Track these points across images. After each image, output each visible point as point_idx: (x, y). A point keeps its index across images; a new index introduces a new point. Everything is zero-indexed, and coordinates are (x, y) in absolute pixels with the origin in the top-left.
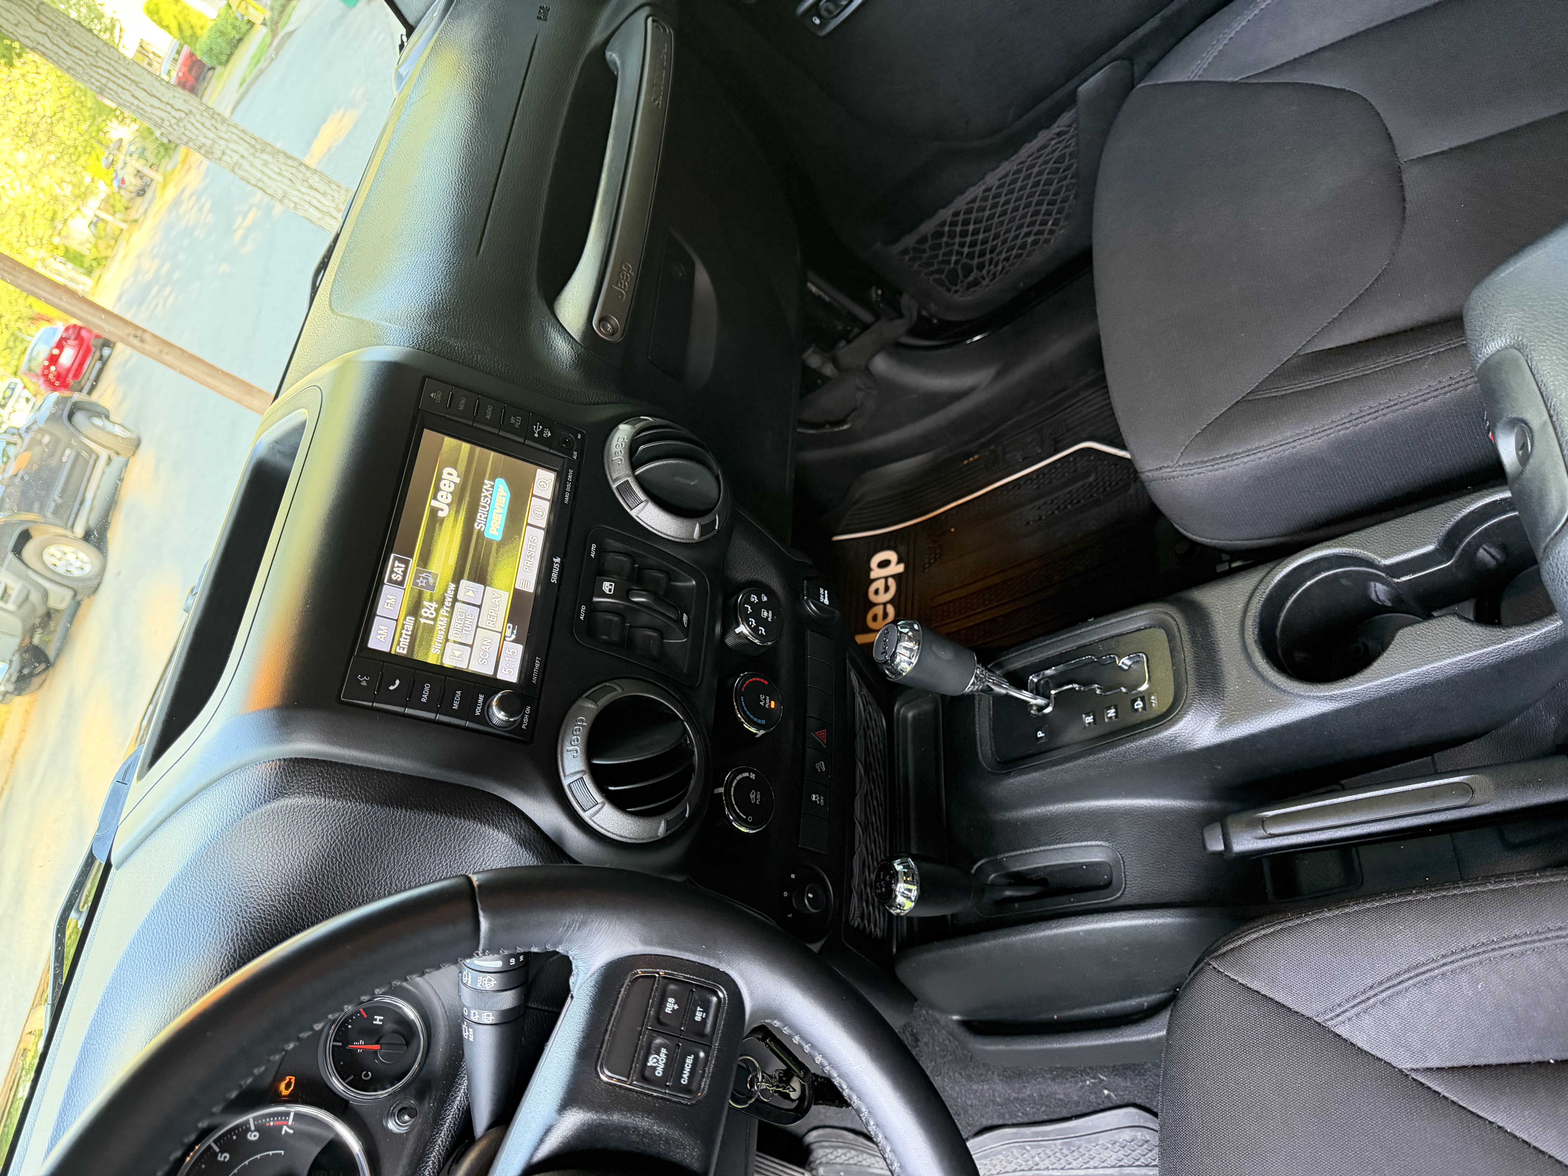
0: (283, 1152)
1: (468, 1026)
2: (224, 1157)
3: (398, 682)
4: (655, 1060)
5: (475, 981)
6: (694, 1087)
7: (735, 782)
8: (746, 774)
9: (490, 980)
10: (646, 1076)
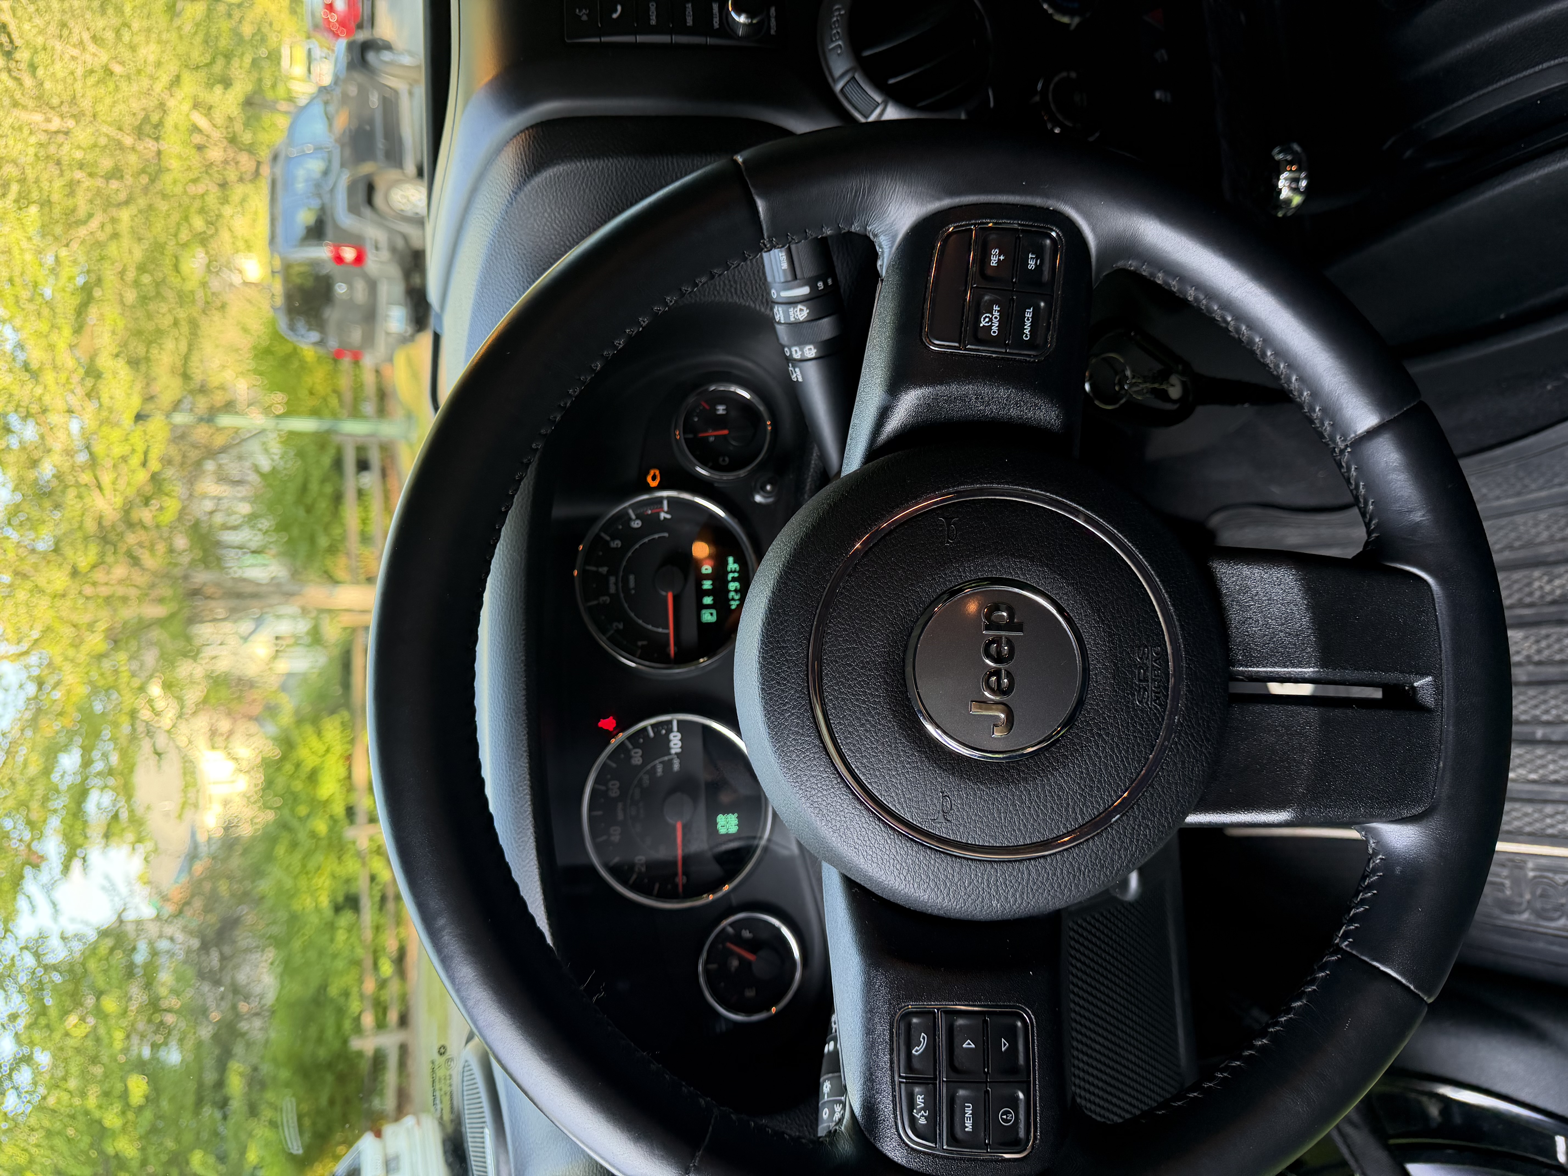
0: (666, 535)
1: (794, 367)
2: (617, 544)
3: (619, 8)
4: (987, 320)
5: (787, 314)
6: (1039, 341)
7: (1052, 86)
8: (1064, 74)
9: (801, 310)
10: (981, 337)
